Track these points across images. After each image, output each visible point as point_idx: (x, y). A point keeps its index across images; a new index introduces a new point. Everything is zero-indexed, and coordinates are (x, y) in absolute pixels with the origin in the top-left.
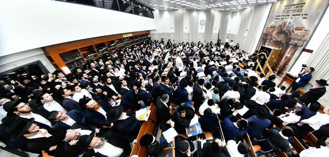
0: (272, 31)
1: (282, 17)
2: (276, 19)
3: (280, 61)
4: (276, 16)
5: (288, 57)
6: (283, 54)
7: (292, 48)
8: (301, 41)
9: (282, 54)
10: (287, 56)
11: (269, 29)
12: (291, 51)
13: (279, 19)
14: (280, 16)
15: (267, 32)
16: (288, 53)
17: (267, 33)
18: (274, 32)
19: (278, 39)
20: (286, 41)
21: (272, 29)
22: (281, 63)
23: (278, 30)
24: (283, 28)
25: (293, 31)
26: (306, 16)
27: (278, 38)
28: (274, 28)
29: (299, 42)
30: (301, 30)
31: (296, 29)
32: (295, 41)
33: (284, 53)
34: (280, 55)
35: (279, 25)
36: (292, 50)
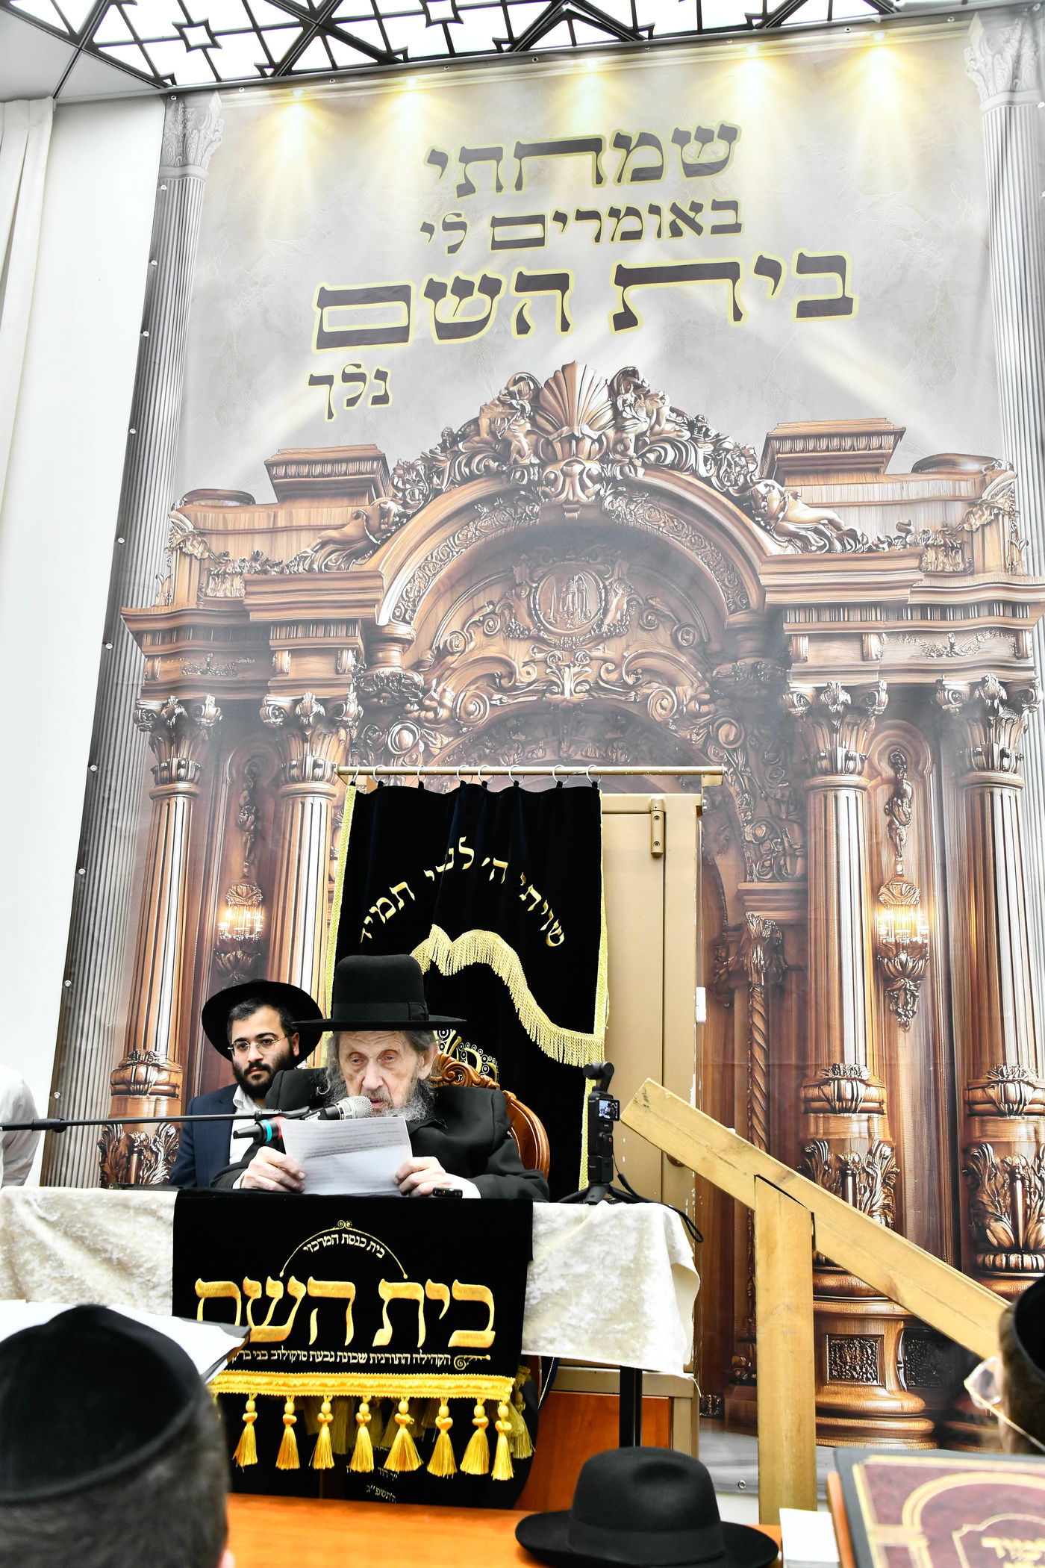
0: (343, 544)
1: (450, 309)
2: (327, 340)
3: (806, 1108)
4: (327, 298)
5: (918, 950)
6: (781, 926)
7: (888, 772)
8: (957, 622)
9: (774, 948)
10: (881, 953)
11: (242, 518)
12: (909, 835)
13: (400, 334)
14: (402, 294)
15: (232, 589)
16: (878, 887)
17: (238, 609)
18: (382, 561)
19: (526, 675)
20: (716, 689)
21: (336, 514)
22: (855, 1126)
23: (467, 512)
24: (552, 471)
25: (748, 502)
26: (823, 287)
27: (519, 653)
28: (355, 490)
29: (940, 643)
30: (872, 465)
31: (781, 470)
32: (873, 643)
33: (802, 896)
34: (741, 973)
35: (450, 441)
36: (911, 809)
